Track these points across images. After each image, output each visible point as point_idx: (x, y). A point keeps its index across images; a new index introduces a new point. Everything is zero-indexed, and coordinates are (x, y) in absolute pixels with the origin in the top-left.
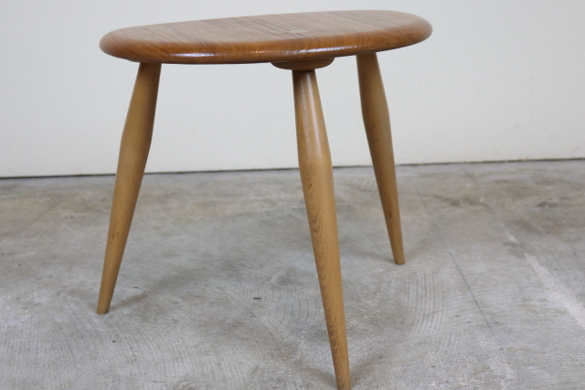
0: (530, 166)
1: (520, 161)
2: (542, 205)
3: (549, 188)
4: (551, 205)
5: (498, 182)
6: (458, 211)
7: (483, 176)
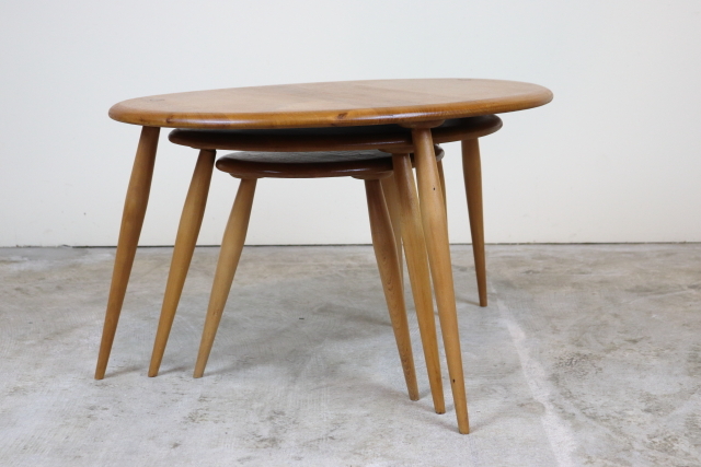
0: (536, 247)
1: (528, 244)
2: (528, 272)
3: (540, 261)
4: (534, 272)
5: (503, 257)
6: (464, 274)
7: (494, 253)
